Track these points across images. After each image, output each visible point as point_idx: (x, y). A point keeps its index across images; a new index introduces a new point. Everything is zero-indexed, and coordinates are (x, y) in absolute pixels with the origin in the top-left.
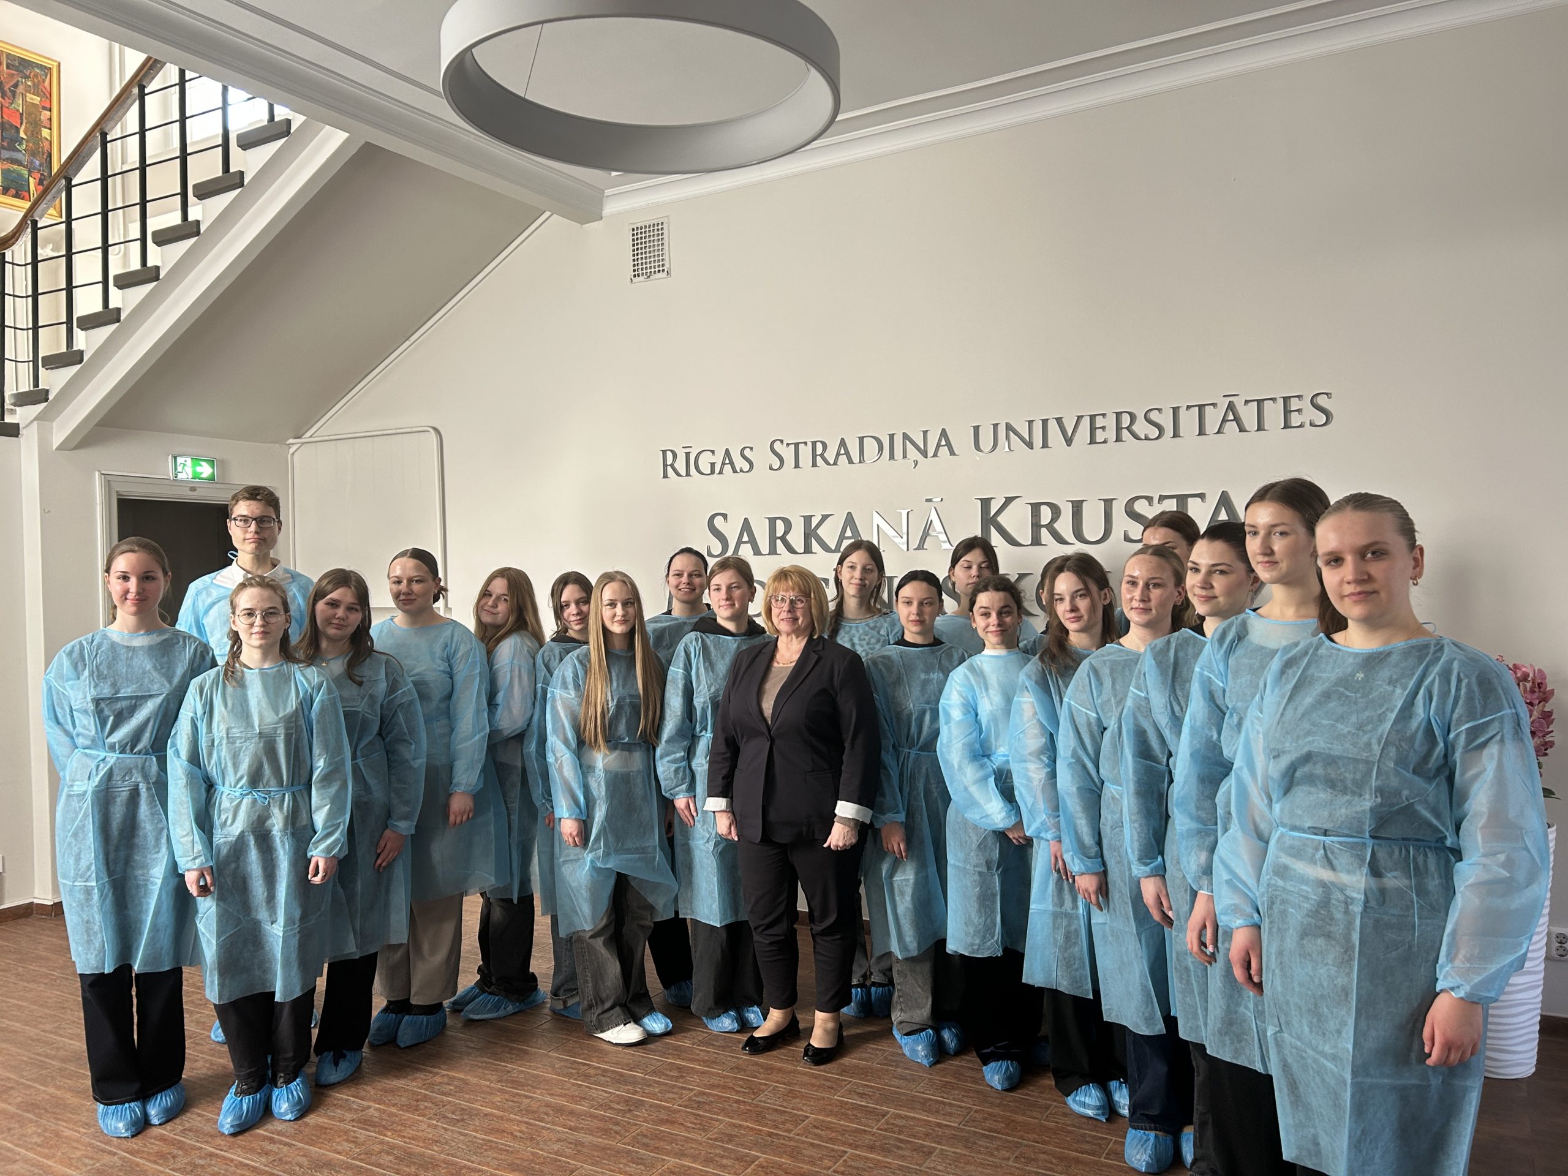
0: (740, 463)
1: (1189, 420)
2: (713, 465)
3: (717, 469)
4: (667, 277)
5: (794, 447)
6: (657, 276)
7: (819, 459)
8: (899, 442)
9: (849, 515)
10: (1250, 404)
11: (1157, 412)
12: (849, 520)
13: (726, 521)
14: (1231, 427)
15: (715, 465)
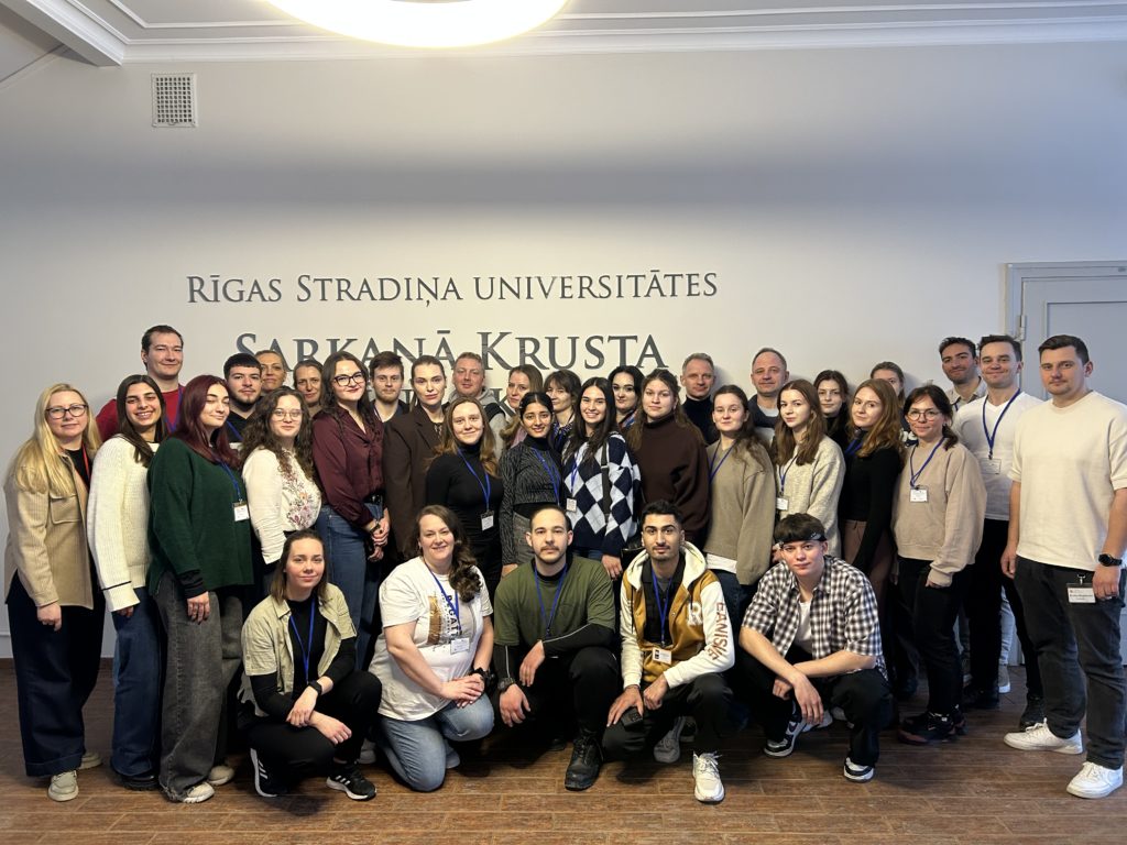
0: (268, 293)
1: (628, 285)
2: (241, 292)
3: (246, 297)
4: (194, 127)
5: (320, 282)
6: (183, 124)
7: (343, 294)
8: (414, 285)
9: (372, 340)
10: (666, 277)
11: (607, 278)
12: (372, 344)
13: (254, 341)
14: (655, 292)
15: (244, 292)
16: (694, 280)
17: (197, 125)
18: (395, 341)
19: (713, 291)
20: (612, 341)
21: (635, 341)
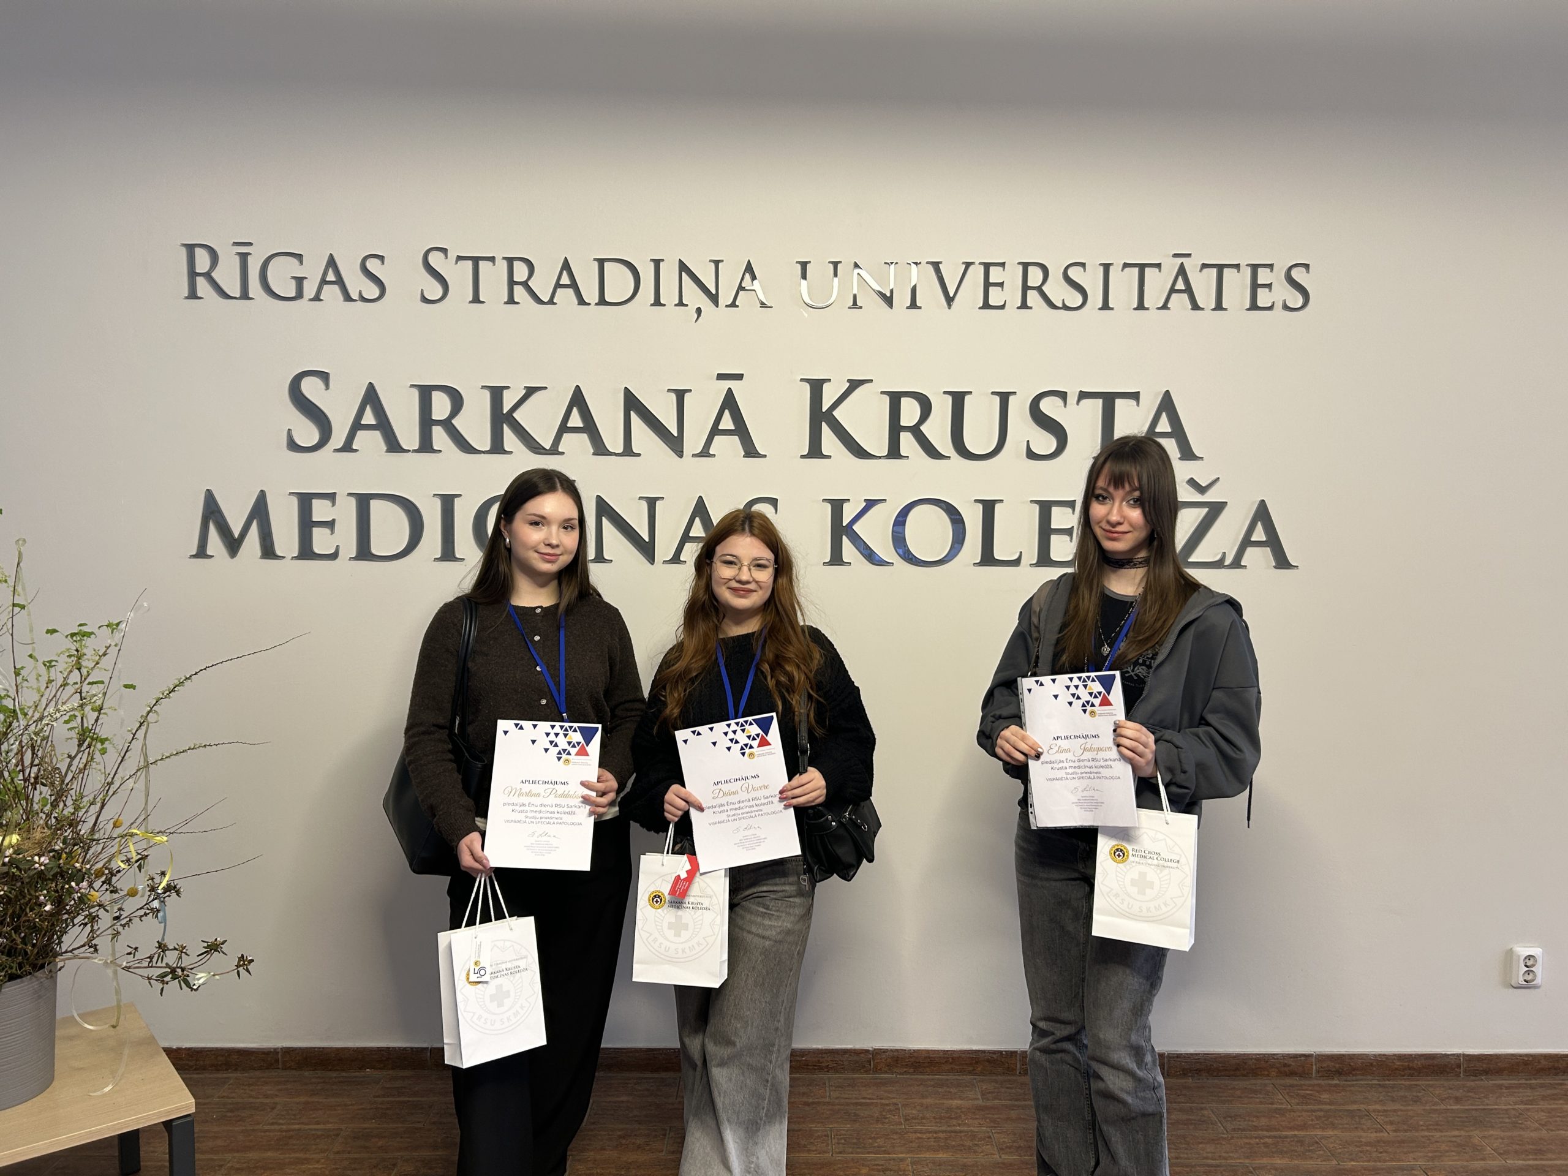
0: (357, 283)
1: (1123, 285)
2: (300, 281)
3: (310, 290)
5: (470, 263)
7: (519, 292)
8: (669, 275)
9: (578, 391)
10: (1205, 270)
11: (1081, 269)
12: (578, 400)
13: (327, 387)
14: (1180, 301)
15: (305, 282)
16: (1263, 277)
18: (628, 393)
19: (1300, 303)
20: (1085, 402)
21: (1134, 403)
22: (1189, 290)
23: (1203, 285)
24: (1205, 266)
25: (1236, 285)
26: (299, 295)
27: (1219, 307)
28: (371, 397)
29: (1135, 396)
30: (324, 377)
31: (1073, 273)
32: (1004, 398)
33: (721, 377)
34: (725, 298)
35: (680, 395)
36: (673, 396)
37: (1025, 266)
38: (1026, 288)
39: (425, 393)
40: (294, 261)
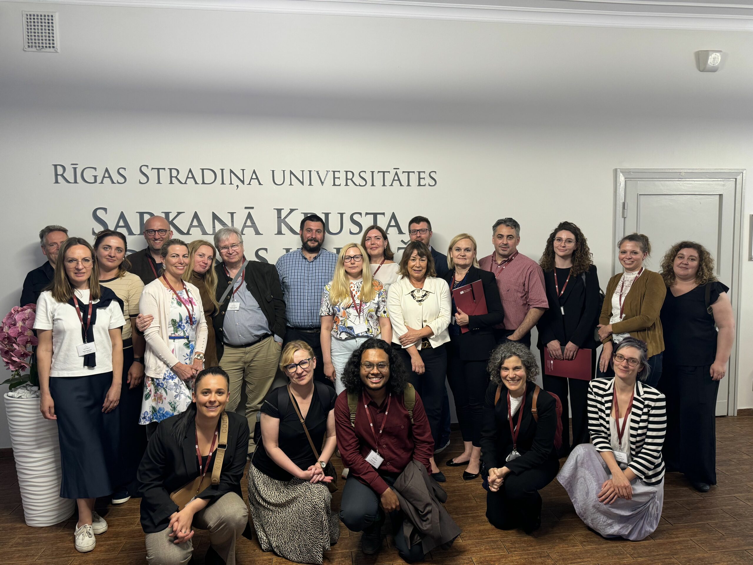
0: (116, 177)
1: (378, 178)
2: (95, 177)
3: (99, 180)
4: (56, 52)
5: (156, 170)
6: (48, 50)
7: (174, 180)
8: (227, 174)
9: (196, 213)
10: (404, 173)
11: (365, 173)
12: (196, 216)
13: (106, 213)
14: (396, 183)
15: (97, 177)
16: (422, 175)
17: (59, 51)
18: (214, 214)
19: (434, 183)
20: (368, 216)
21: (383, 216)
22: (399, 180)
23: (403, 178)
24: (403, 172)
25: (414, 178)
26: (95, 181)
27: (409, 185)
28: (122, 216)
29: (383, 214)
30: (105, 209)
31: (362, 174)
32: (342, 215)
33: (246, 208)
34: (247, 181)
35: (232, 214)
36: (230, 215)
37: (347, 172)
38: (347, 179)
39: (142, 214)
40: (93, 170)
